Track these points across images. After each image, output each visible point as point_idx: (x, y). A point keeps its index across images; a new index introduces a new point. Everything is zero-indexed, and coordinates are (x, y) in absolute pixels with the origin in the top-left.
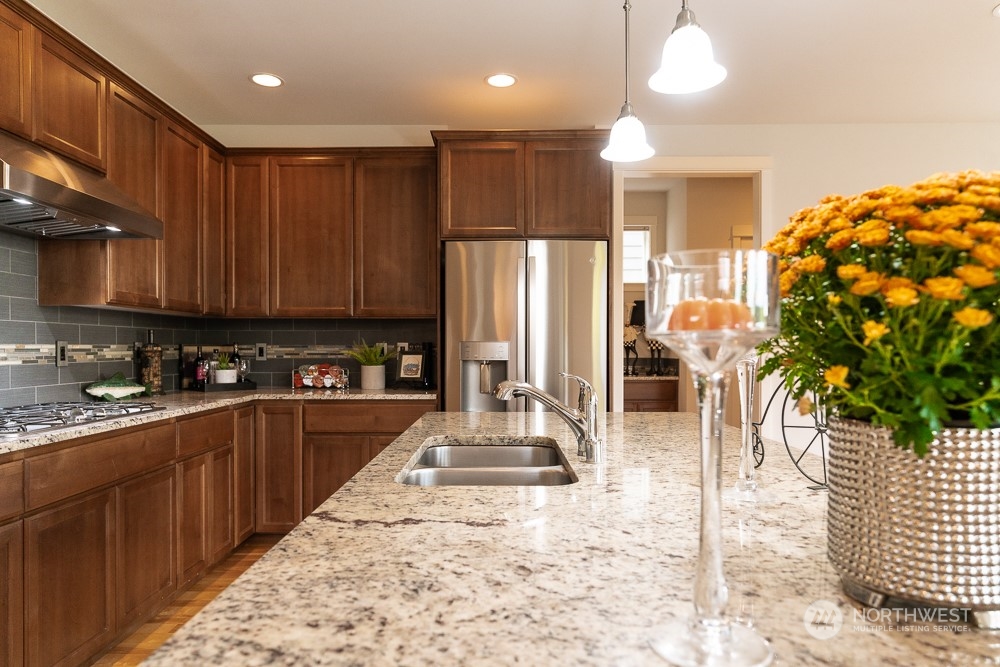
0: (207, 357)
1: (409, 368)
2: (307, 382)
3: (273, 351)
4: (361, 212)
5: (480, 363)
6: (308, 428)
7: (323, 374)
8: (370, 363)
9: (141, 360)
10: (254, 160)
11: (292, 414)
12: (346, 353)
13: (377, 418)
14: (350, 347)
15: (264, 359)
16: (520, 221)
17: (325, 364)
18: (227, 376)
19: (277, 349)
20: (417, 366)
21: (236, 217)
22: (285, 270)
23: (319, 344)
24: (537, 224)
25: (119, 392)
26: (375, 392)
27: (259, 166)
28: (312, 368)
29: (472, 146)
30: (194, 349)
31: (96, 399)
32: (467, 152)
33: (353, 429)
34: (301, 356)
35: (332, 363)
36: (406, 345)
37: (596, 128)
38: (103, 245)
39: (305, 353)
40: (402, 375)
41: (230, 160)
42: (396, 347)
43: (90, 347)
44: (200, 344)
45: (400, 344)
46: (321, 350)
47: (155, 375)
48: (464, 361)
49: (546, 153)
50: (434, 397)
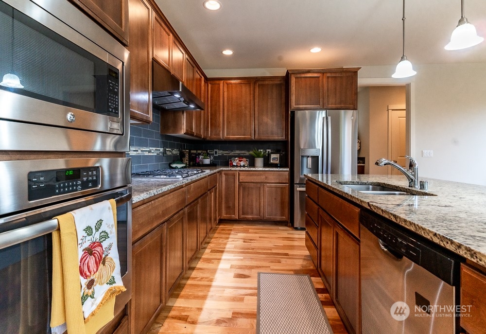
0: (199, 154)
1: (274, 159)
2: (234, 164)
3: (220, 153)
4: (257, 101)
5: (308, 157)
6: (241, 181)
7: (240, 161)
8: (259, 157)
9: (182, 155)
10: (217, 82)
11: (235, 175)
12: (247, 153)
13: (266, 177)
14: (249, 151)
15: (217, 155)
16: (321, 103)
17: (241, 157)
18: (207, 161)
19: (221, 152)
20: (277, 158)
21: (211, 102)
22: (229, 122)
23: (237, 150)
24: (328, 104)
25: (179, 166)
26: (260, 167)
27: (219, 84)
28: (236, 158)
29: (303, 75)
30: (195, 152)
31: (173, 168)
32: (301, 77)
33: (257, 181)
34: (231, 154)
35: (242, 157)
36: (270, 150)
37: (344, 67)
38: (183, 113)
39: (232, 153)
40: (271, 161)
41: (209, 82)
42: (266, 151)
43: (170, 149)
44: (197, 150)
45: (268, 150)
46: (238, 152)
47: (187, 160)
48: (302, 156)
49: (332, 77)
50: (288, 169)
